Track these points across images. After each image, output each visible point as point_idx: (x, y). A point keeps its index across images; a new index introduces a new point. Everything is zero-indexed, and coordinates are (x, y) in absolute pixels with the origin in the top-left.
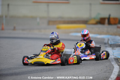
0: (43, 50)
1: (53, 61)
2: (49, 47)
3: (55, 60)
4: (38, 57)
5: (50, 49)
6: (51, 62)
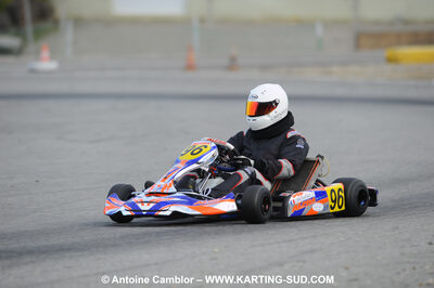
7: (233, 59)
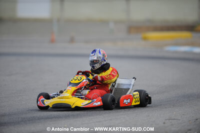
0: (73, 82)
1: (87, 102)
2: (84, 77)
3: (90, 101)
4: (61, 95)
5: (85, 81)
6: (83, 104)
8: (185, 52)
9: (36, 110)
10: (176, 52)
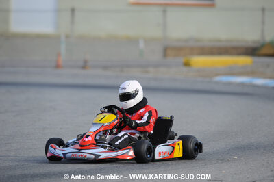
7: (86, 62)
8: (242, 84)
9: (44, 162)
10: (230, 84)
